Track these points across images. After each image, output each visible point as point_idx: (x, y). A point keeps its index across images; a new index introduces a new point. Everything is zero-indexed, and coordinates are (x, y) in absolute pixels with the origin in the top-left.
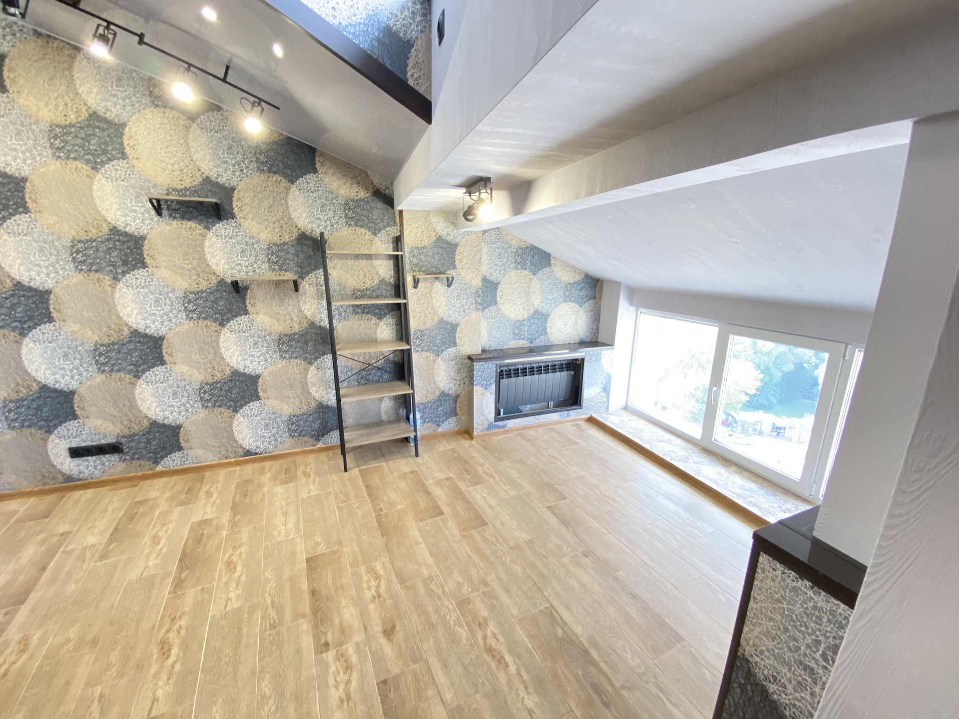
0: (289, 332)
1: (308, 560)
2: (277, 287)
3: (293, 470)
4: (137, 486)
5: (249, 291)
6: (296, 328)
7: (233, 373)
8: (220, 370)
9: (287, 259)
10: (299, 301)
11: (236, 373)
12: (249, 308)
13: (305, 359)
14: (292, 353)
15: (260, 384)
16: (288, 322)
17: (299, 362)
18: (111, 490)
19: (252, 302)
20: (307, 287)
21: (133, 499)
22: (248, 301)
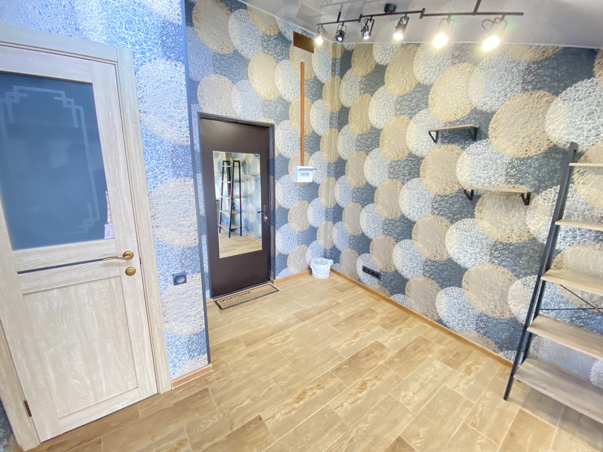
0: (505, 241)
1: (399, 440)
2: (507, 199)
3: (463, 358)
4: (378, 300)
5: (480, 200)
6: (514, 239)
7: (448, 259)
8: (441, 254)
9: (527, 173)
10: (526, 215)
11: (450, 260)
12: (476, 213)
13: (513, 271)
14: (502, 261)
15: (465, 276)
16: (508, 232)
17: (506, 271)
18: (370, 296)
19: (480, 209)
20: (540, 202)
21: (371, 307)
22: (477, 207)
